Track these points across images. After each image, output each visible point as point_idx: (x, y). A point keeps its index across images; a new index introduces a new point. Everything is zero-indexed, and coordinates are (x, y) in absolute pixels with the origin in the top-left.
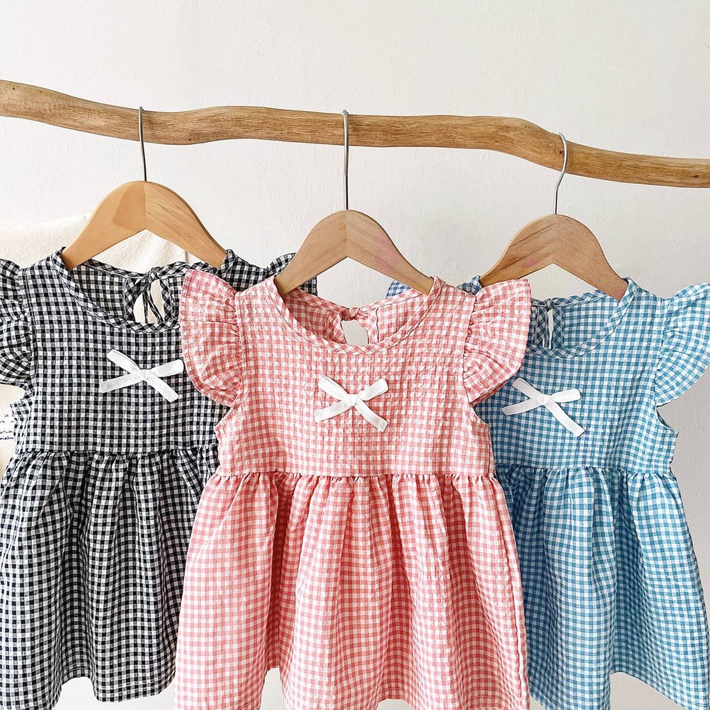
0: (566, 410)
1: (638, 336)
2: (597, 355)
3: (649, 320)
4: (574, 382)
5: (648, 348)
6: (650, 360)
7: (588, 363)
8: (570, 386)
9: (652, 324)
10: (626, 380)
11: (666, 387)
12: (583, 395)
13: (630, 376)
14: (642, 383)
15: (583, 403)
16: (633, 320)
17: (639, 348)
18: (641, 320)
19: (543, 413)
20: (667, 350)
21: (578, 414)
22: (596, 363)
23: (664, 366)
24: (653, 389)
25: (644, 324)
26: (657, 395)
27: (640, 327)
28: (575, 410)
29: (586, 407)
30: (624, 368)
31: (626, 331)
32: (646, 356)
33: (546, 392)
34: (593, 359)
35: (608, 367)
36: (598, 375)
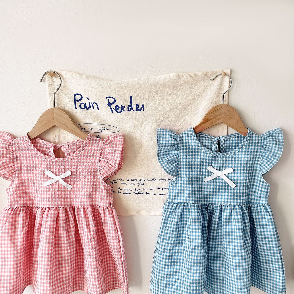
0: (228, 177)
1: (253, 147)
2: (238, 155)
3: (257, 141)
4: (230, 165)
5: (257, 152)
6: (258, 156)
7: (235, 158)
8: (229, 167)
9: (258, 143)
10: (250, 164)
11: (264, 167)
12: (234, 170)
13: (251, 162)
14: (255, 165)
15: (234, 173)
16: (251, 142)
17: (254, 152)
18: (254, 141)
19: (219, 179)
20: (264, 152)
21: (233, 178)
22: (238, 157)
23: (263, 158)
24: (260, 167)
25: (255, 143)
26: (262, 170)
27: (254, 144)
28: (231, 177)
29: (236, 175)
30: (249, 159)
31: (249, 146)
32: (256, 155)
33: (220, 170)
34: (237, 156)
35: (243, 159)
36: (239, 162)
